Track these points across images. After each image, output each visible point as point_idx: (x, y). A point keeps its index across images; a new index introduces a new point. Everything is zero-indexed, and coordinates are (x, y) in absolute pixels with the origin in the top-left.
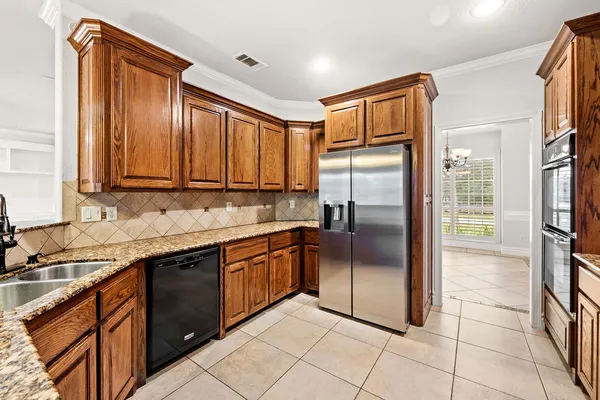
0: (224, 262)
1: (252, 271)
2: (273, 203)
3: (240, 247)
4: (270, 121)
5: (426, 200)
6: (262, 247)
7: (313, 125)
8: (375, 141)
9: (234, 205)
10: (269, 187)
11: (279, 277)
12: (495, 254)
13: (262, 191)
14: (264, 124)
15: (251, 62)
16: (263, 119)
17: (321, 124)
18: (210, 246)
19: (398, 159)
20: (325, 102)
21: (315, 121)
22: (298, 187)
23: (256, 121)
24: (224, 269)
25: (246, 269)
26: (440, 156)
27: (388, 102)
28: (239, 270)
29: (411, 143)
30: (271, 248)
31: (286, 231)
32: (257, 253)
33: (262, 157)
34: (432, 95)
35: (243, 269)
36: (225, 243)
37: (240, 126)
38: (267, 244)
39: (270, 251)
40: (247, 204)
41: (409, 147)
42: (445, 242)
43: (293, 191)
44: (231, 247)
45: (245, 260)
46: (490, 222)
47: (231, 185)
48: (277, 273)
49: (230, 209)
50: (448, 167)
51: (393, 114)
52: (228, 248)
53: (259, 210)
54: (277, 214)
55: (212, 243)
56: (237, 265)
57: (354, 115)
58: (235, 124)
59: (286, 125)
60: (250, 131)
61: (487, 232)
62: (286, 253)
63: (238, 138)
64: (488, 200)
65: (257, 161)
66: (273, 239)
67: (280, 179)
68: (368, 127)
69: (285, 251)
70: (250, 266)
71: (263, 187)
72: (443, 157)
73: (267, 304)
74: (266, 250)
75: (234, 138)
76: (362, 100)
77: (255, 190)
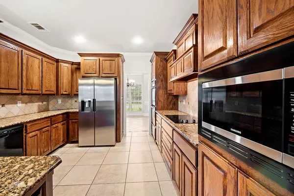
0: (26, 132)
1: (42, 135)
2: (48, 101)
3: (36, 124)
4: (48, 58)
5: (121, 98)
6: (47, 123)
7: (73, 63)
8: (104, 75)
9: (23, 103)
10: (47, 92)
11: (56, 137)
12: (142, 116)
13: (44, 94)
14: (44, 59)
15: (40, 28)
16: (45, 57)
17: (79, 64)
18: (18, 125)
19: (112, 81)
20: (81, 55)
21: (74, 62)
22: (65, 93)
23: (40, 57)
24: (26, 136)
25: (39, 135)
26: (126, 82)
27: (109, 61)
28: (35, 136)
29: (117, 77)
30: (52, 123)
31: (60, 114)
32: (45, 126)
33: (44, 77)
34: (123, 61)
35: (37, 135)
36: (27, 122)
37: (31, 59)
38: (50, 121)
39: (51, 125)
40: (31, 102)
41: (116, 79)
42: (127, 115)
43: (61, 95)
44: (30, 124)
45: (38, 130)
46: (141, 106)
47: (25, 92)
48: (55, 136)
49: (20, 105)
50: (128, 86)
51: (110, 66)
52: (28, 125)
53: (39, 105)
54: (50, 107)
55: (20, 123)
56: (33, 133)
57: (95, 63)
58: (28, 58)
59: (57, 61)
60: (36, 63)
61: (140, 110)
62: (60, 125)
63: (29, 65)
64: (140, 98)
65: (41, 79)
66: (53, 119)
67: (54, 89)
68: (101, 70)
69: (59, 124)
70: (41, 133)
71: (44, 92)
72: (127, 82)
73: (50, 151)
74: (49, 124)
75: (27, 66)
76: (98, 58)
77: (39, 94)
